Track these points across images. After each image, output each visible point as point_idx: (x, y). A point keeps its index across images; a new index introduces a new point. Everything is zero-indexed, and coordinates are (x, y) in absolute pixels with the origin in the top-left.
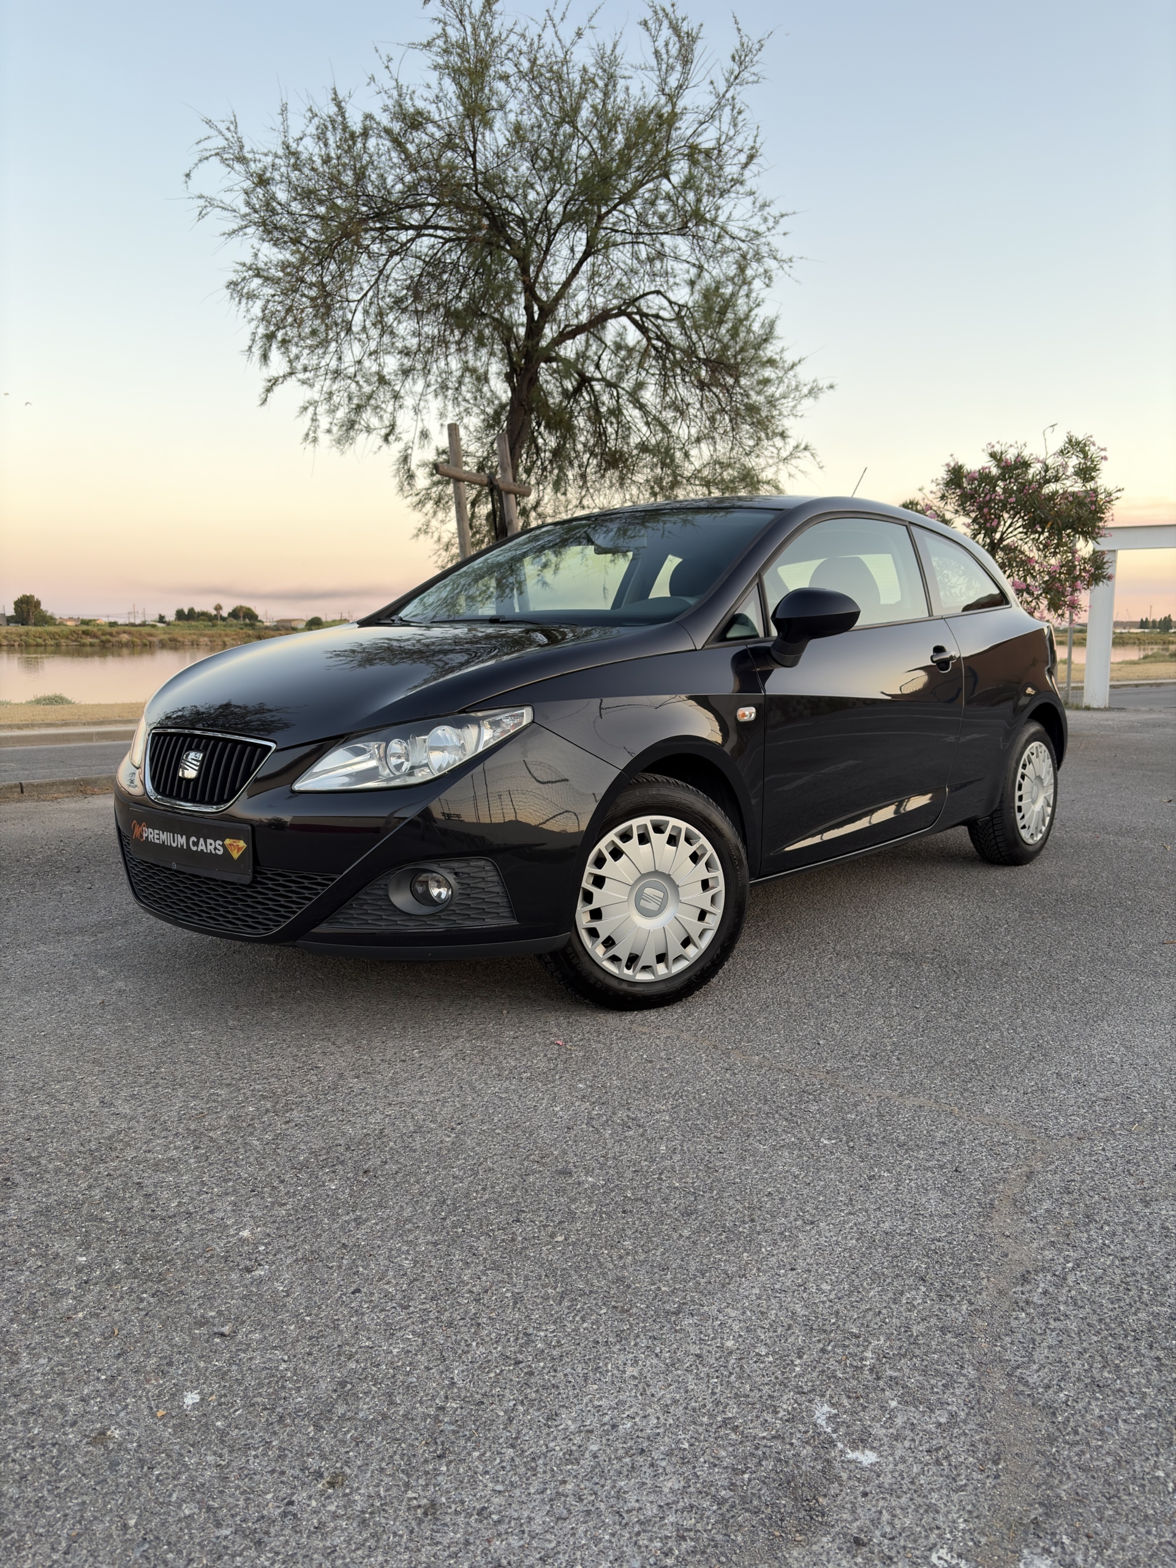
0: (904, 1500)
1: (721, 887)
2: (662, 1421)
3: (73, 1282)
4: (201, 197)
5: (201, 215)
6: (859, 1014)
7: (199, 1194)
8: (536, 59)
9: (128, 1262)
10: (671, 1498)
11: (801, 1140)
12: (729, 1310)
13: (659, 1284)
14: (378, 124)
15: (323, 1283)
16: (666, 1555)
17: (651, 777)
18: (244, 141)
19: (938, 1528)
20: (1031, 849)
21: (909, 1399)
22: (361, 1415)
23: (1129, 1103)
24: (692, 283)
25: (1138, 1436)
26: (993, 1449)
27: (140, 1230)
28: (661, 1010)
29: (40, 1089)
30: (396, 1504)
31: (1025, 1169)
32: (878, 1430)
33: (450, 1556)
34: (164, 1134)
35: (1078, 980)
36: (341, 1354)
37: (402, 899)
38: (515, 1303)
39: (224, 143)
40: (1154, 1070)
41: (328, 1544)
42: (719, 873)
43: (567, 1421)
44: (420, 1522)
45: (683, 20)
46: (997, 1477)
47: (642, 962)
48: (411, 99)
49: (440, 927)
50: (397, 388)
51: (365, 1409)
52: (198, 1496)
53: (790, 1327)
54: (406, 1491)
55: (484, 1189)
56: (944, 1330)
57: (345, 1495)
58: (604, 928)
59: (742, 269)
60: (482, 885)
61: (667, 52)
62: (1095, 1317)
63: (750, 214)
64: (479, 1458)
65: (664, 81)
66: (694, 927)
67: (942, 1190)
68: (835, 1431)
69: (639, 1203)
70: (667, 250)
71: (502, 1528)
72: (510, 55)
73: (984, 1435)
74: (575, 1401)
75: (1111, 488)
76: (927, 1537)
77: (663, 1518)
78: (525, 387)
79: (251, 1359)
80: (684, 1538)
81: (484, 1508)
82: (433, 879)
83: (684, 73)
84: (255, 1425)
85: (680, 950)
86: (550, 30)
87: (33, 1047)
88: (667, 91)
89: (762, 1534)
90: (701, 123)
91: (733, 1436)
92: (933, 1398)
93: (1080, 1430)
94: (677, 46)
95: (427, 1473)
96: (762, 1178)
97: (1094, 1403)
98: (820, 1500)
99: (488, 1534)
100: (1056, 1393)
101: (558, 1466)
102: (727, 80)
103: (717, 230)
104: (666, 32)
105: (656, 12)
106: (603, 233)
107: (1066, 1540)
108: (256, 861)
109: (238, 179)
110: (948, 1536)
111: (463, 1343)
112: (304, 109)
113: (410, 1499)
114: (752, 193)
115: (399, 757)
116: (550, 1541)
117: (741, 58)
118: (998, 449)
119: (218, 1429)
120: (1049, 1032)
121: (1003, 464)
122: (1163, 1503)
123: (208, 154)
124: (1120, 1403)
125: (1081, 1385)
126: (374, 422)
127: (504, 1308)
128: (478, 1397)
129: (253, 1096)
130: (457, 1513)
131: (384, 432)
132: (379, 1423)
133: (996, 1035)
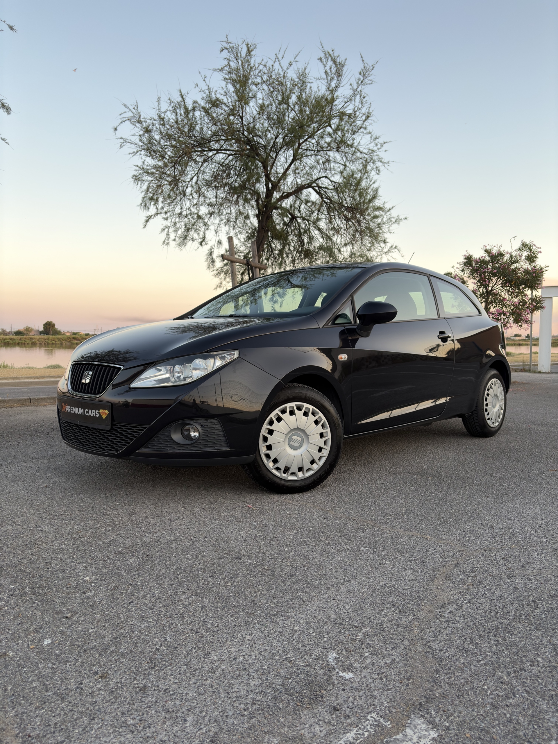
0: (361, 693)
1: (329, 436)
2: (257, 657)
3: (6, 595)
4: (121, 138)
5: (121, 146)
6: (393, 497)
7: (70, 562)
8: (271, 76)
9: (32, 588)
10: (253, 688)
11: (352, 548)
12: (300, 615)
13: (270, 603)
14: (200, 105)
15: (117, 598)
16: (245, 710)
17: (296, 385)
18: (141, 113)
19: (374, 705)
20: (493, 429)
21: (375, 652)
22: (121, 651)
23: (512, 536)
24: (342, 173)
25: (479, 672)
26: (408, 674)
27: (40, 576)
28: (301, 494)
29: (10, 520)
30: (128, 685)
31: (456, 562)
32: (357, 665)
33: (147, 707)
34: (61, 538)
35: (502, 485)
36: (119, 626)
37: (177, 437)
38: (202, 609)
39: (132, 115)
40: (529, 523)
41: (94, 700)
42: (328, 430)
43: (214, 656)
44: (137, 693)
45: (338, 57)
46: (407, 685)
47: (291, 471)
48: (215, 94)
49: (194, 450)
50: (206, 221)
51: (123, 649)
52: (41, 679)
53: (326, 622)
54: (134, 681)
55: (199, 564)
56: (398, 626)
57: (106, 681)
58: (273, 454)
59: (365, 167)
60: (214, 431)
61: (331, 71)
62: (472, 623)
63: (369, 142)
64: (170, 669)
65: (330, 84)
66: (316, 455)
67: (414, 570)
68: (336, 664)
69: (269, 571)
70: (331, 158)
71: (173, 697)
72: (260, 74)
73: (406, 669)
74: (220, 648)
75: (543, 265)
76: (368, 708)
77: (247, 696)
78: (265, 220)
79: (77, 627)
80: (255, 704)
81: (167, 689)
82: (192, 428)
83: (338, 81)
84: (73, 653)
85: (309, 466)
86: (277, 63)
87: (11, 504)
88: (330, 89)
89: (292, 704)
90: (346, 103)
91: (289, 665)
92: (386, 653)
93: (452, 668)
94: (335, 69)
95: (145, 674)
96: (329, 563)
97: (461, 658)
98: (322, 691)
99: (166, 699)
100: (444, 653)
101: (205, 674)
102: (357, 83)
103: (354, 149)
104: (330, 63)
105: (325, 54)
106: (300, 151)
107: (433, 712)
108: (113, 420)
109: (138, 130)
110: (378, 708)
111: (174, 624)
112: (167, 99)
113: (135, 684)
114: (370, 133)
115: (179, 373)
116: (194, 703)
117: (364, 73)
118: (488, 248)
119: (56, 654)
120: (483, 506)
121: (491, 255)
122: (483, 699)
123: (125, 119)
124: (474, 658)
125: (458, 650)
126: (196, 236)
127: (196, 611)
128: (175, 645)
129: (105, 524)
130: (155, 690)
131: (200, 240)
132: (128, 654)
133: (457, 507)
